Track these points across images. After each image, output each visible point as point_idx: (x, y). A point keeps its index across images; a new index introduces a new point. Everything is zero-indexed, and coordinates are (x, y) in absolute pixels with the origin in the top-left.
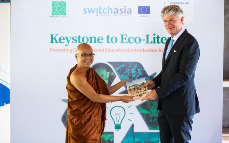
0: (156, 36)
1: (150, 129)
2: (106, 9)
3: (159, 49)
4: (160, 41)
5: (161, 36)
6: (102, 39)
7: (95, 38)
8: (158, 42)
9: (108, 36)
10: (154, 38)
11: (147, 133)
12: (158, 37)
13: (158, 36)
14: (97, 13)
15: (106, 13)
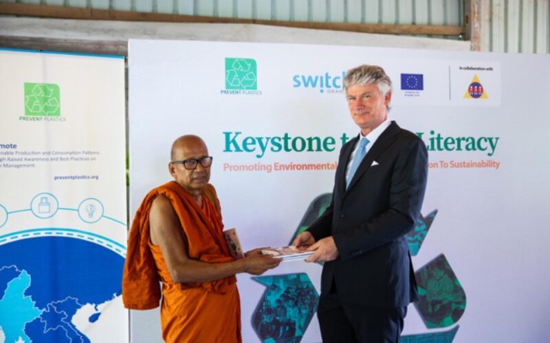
0: (435, 136)
1: (429, 327)
2: (339, 78)
3: (442, 162)
4: (442, 146)
5: (444, 136)
6: (333, 142)
7: (318, 139)
8: (439, 148)
9: (344, 135)
10: (432, 140)
11: (424, 336)
12: (439, 138)
13: (439, 135)
14: (322, 86)
15: (339, 87)
